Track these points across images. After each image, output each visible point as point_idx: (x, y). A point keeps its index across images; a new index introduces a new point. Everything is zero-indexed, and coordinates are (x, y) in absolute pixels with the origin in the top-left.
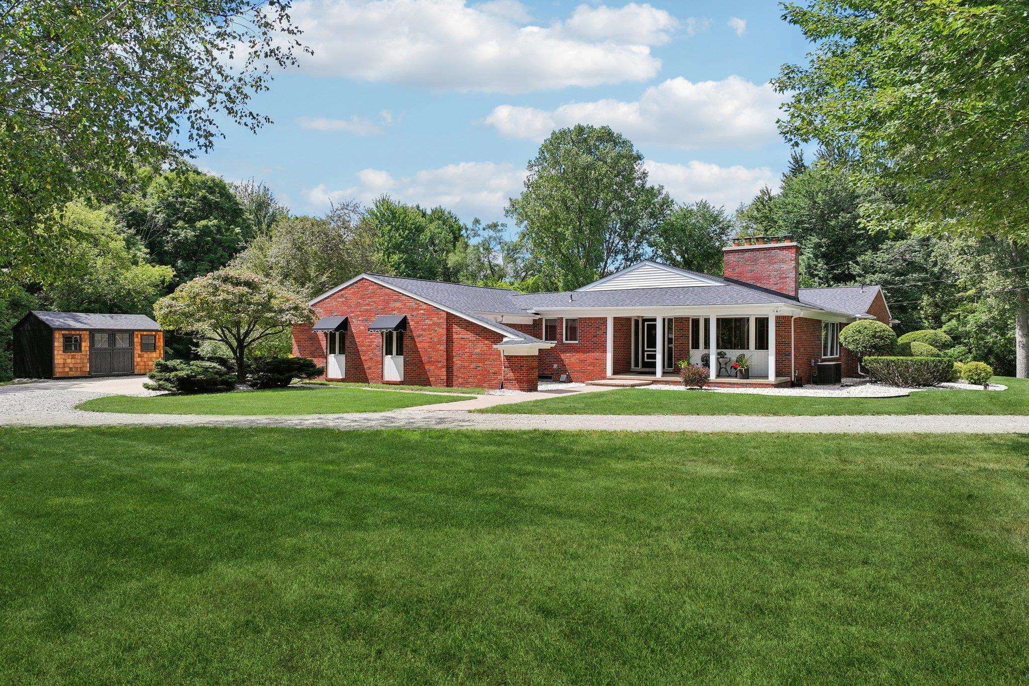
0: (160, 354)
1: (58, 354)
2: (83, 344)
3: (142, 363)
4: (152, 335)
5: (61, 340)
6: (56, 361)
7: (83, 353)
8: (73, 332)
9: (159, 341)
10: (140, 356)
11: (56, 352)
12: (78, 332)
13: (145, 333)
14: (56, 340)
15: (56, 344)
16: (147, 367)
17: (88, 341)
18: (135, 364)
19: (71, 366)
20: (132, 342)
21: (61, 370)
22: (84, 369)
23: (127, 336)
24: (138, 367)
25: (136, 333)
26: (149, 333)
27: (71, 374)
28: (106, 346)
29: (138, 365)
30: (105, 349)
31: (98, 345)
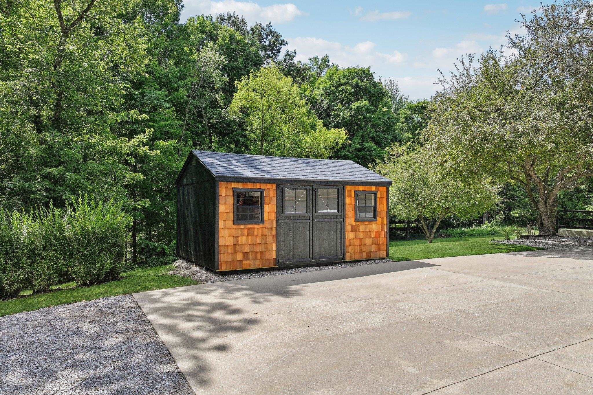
0: (382, 225)
1: (225, 228)
2: (267, 208)
3: (356, 242)
4: (371, 192)
5: (231, 200)
6: (222, 242)
7: (267, 224)
8: (250, 186)
9: (381, 203)
10: (354, 229)
11: (221, 224)
12: (258, 186)
13: (361, 188)
14: (222, 200)
15: (222, 208)
16: (363, 248)
17: (274, 201)
18: (347, 243)
19: (247, 249)
20: (341, 206)
21: (229, 258)
22: (268, 255)
23: (333, 192)
24: (350, 249)
25: (348, 188)
26: (367, 188)
27: (247, 264)
28: (302, 211)
29: (350, 245)
30: (302, 217)
31: (290, 210)
